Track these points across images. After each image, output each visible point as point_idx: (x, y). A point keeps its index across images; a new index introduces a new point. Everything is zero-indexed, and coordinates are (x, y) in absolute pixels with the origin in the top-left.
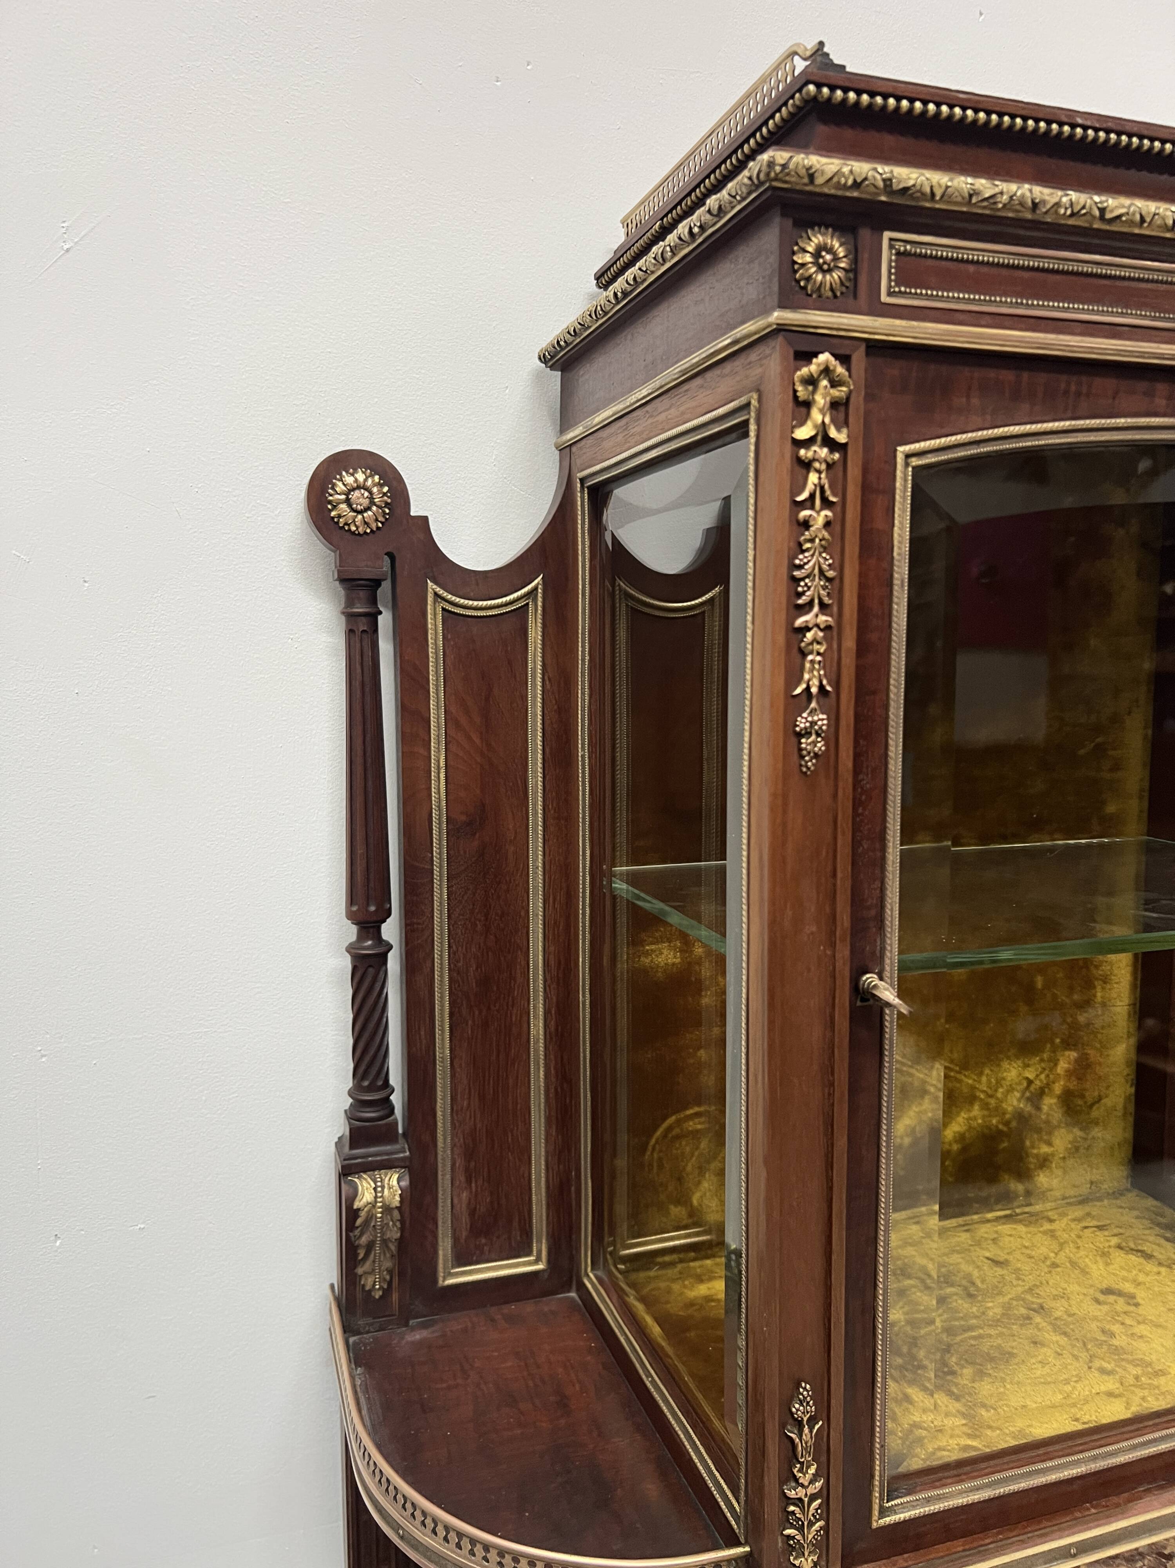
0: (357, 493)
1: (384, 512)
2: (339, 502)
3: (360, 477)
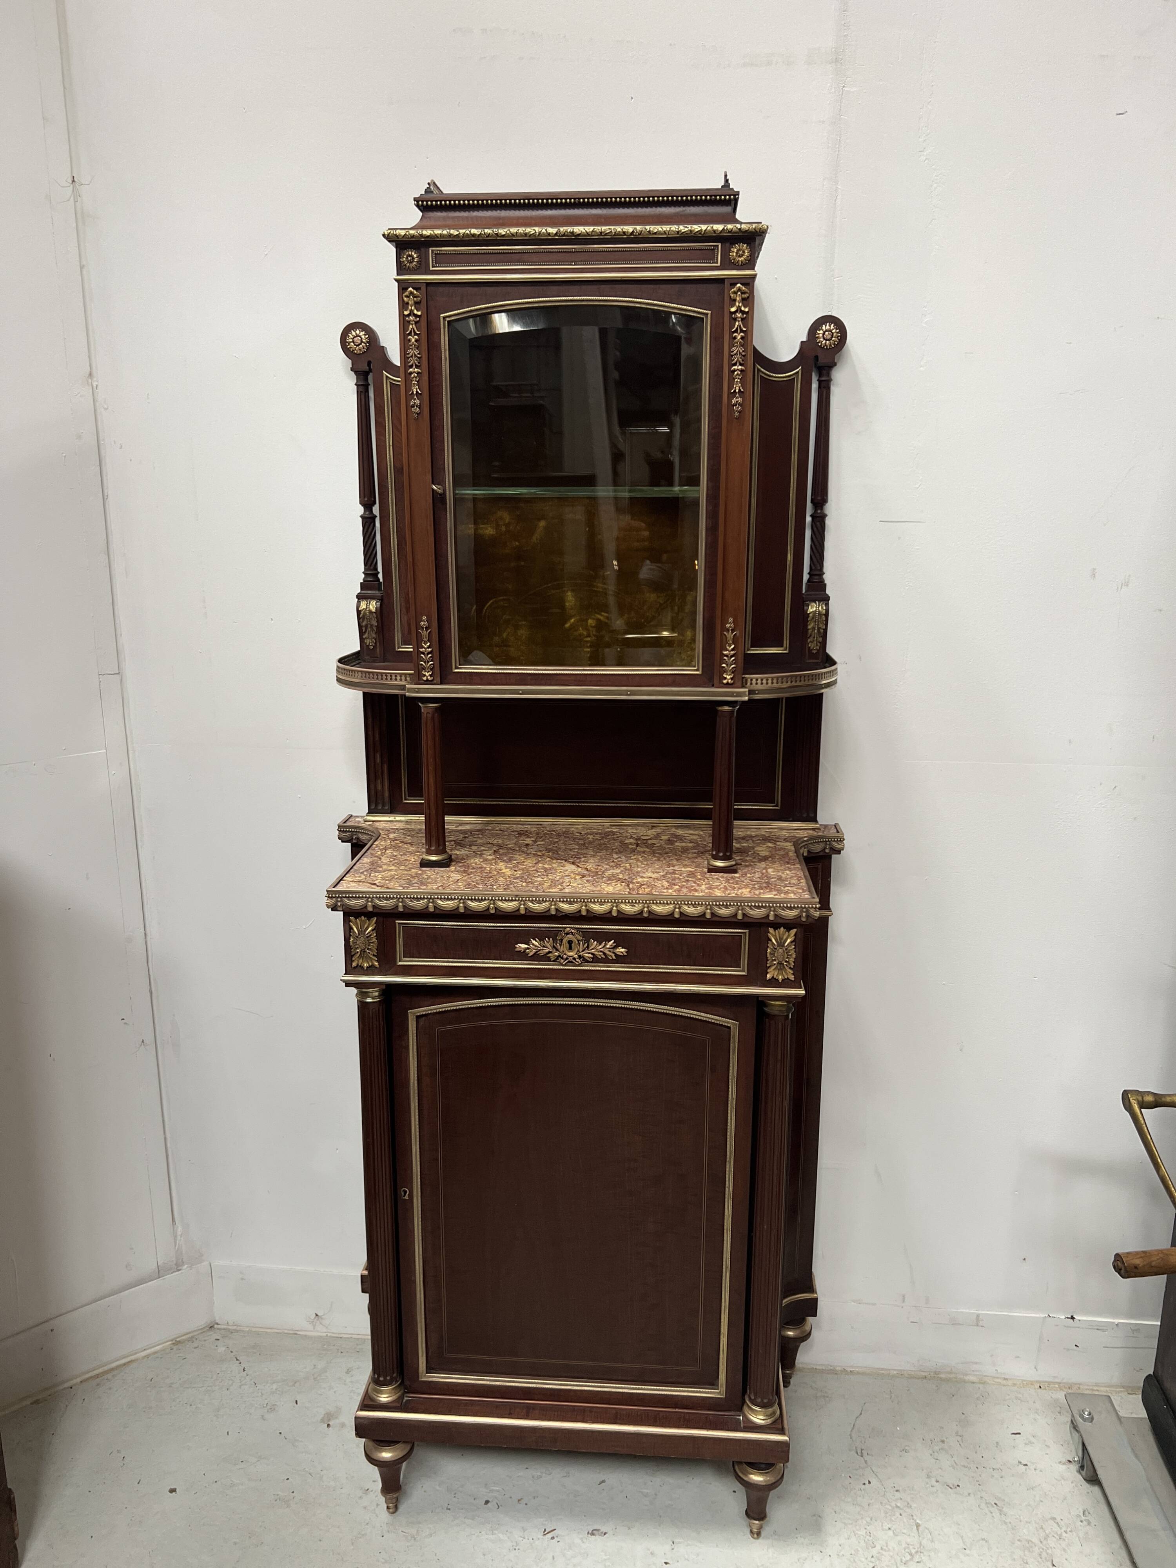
0: (356, 339)
1: (366, 346)
2: (351, 342)
3: (358, 332)
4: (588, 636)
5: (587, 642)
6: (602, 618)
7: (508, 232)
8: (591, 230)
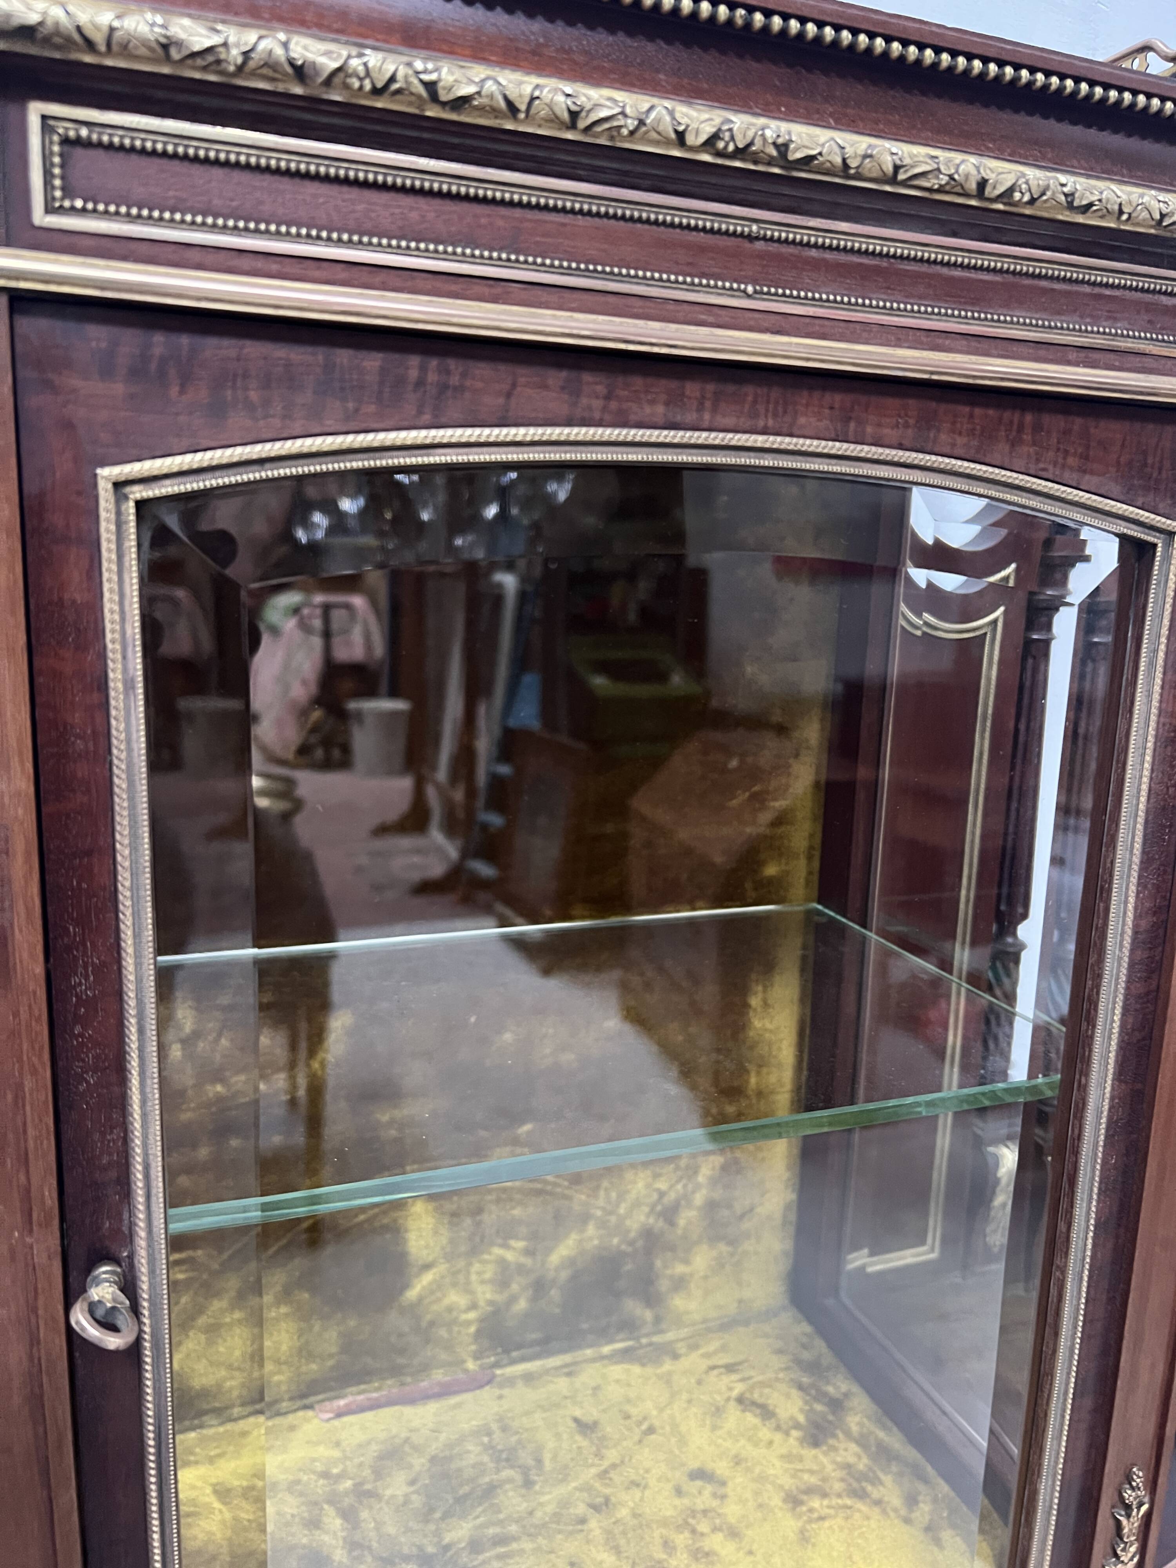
4: (473, 1306)
5: (468, 1323)
6: (510, 1256)
7: (490, 86)
8: (861, 150)
